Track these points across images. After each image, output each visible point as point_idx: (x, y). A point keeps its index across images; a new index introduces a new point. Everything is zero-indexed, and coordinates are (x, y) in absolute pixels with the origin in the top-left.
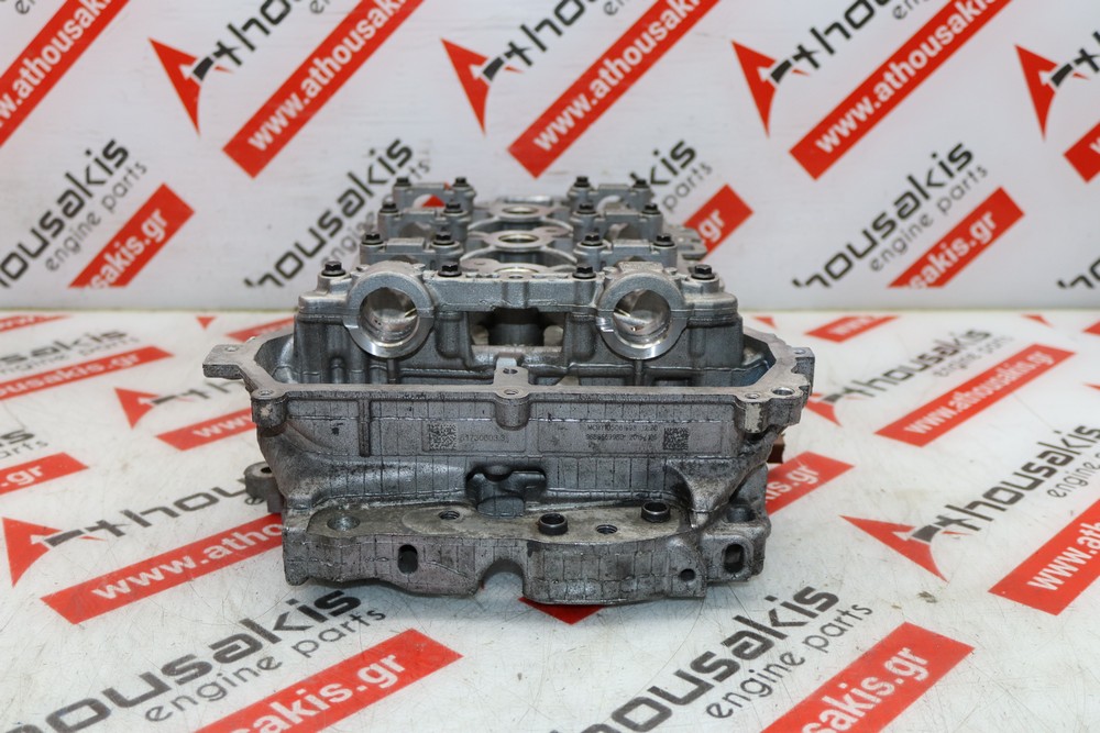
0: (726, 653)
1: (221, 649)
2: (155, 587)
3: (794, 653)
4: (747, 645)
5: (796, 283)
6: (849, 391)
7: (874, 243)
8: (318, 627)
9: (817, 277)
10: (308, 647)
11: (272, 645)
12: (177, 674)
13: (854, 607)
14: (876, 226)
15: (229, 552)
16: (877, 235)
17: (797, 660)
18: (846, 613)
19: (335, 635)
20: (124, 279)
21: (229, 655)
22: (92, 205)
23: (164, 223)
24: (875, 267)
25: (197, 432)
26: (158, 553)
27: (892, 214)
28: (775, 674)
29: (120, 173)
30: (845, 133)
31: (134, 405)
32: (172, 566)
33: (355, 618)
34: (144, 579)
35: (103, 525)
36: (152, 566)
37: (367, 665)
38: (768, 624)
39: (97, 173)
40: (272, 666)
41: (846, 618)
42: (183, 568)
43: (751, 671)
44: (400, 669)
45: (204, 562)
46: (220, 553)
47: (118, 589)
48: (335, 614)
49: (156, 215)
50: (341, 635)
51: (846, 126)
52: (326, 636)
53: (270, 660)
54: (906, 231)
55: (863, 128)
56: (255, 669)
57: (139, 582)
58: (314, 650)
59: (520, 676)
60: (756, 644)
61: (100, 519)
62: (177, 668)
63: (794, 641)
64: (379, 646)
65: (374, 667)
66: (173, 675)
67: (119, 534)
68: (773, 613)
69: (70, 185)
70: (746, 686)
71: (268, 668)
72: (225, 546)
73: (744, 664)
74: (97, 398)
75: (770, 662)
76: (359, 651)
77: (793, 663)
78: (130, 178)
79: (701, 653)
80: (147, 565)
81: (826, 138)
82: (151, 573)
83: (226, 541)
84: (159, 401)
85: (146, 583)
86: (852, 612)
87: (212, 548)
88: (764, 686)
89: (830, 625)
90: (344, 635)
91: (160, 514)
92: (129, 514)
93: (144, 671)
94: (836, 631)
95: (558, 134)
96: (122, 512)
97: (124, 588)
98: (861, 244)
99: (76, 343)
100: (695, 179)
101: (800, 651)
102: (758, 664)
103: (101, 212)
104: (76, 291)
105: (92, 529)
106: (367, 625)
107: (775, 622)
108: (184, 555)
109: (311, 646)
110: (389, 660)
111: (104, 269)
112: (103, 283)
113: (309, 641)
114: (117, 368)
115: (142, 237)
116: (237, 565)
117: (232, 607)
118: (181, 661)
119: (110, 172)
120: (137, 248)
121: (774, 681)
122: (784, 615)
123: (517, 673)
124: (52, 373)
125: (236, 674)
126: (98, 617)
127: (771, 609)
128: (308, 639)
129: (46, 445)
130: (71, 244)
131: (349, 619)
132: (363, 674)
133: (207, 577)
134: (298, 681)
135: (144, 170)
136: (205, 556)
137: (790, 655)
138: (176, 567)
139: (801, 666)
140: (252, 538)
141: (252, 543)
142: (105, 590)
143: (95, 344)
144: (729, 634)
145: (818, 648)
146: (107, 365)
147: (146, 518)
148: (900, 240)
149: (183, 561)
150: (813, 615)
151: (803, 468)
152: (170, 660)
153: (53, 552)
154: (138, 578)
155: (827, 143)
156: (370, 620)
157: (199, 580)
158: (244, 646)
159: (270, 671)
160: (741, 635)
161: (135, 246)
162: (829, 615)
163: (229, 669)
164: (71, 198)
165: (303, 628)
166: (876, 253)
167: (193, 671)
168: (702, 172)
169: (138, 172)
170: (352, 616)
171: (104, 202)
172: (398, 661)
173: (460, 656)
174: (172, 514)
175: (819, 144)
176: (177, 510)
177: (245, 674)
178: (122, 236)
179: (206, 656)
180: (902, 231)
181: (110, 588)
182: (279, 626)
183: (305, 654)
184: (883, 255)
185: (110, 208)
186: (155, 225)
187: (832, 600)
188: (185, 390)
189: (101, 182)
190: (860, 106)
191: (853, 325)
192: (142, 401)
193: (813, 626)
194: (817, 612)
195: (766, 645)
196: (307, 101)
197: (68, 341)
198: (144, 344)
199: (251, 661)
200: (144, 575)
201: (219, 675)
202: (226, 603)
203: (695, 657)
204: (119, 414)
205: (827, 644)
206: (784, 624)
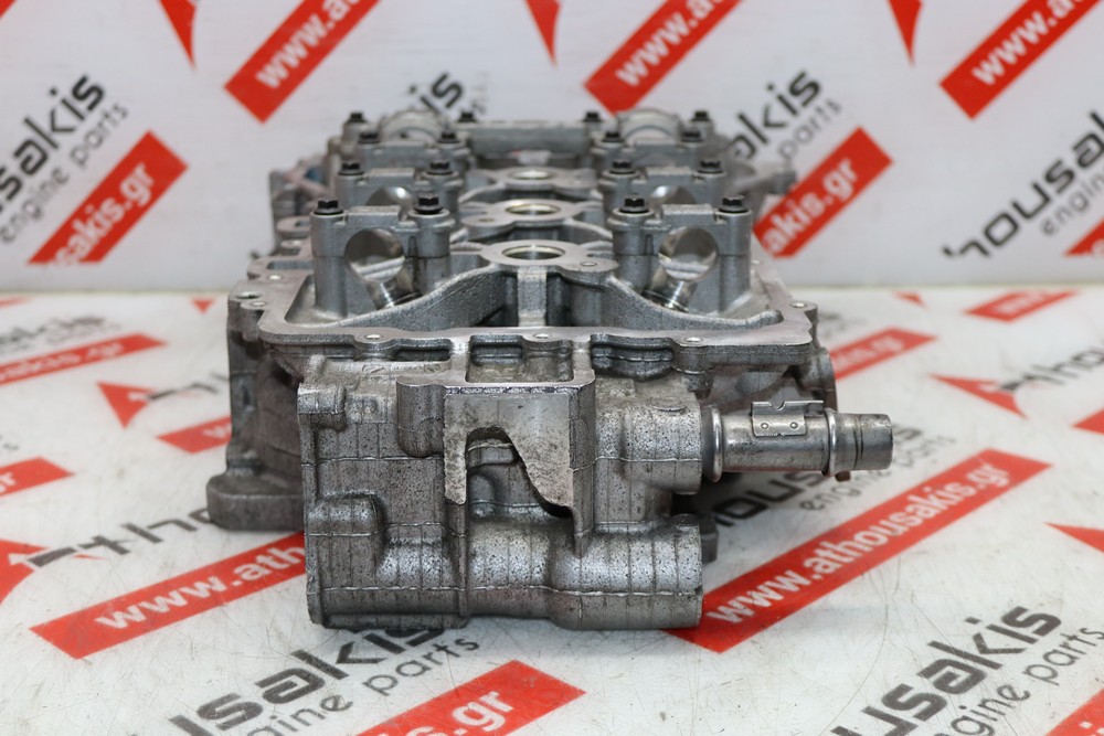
0: (926, 686)
1: (272, 686)
2: (176, 615)
3: (1014, 685)
4: (951, 677)
5: (947, 252)
6: (1030, 378)
7: (1046, 199)
8: (393, 661)
9: (975, 244)
10: (386, 683)
11: (338, 682)
12: (218, 718)
13: (1083, 631)
14: (1050, 178)
15: (267, 572)
16: (1050, 189)
17: (1020, 694)
18: (1074, 638)
19: (417, 669)
20: (98, 253)
21: (283, 694)
22: (57, 159)
23: (149, 181)
24: (1048, 229)
25: (208, 433)
26: (176, 574)
27: (1070, 161)
28: (994, 711)
29: (94, 118)
30: (1011, 59)
31: (124, 402)
32: (195, 589)
33: (440, 648)
34: (161, 605)
35: (100, 541)
36: (171, 589)
37: (464, 703)
38: (974, 651)
39: (65, 119)
40: (340, 706)
41: (1073, 644)
42: (211, 591)
43: (963, 708)
44: (507, 708)
45: (237, 583)
46: (255, 573)
47: (129, 617)
48: (414, 643)
49: (140, 171)
50: (425, 669)
51: (1012, 50)
52: (406, 669)
53: (336, 699)
54: (1088, 183)
55: (1034, 52)
56: (319, 710)
57: (155, 608)
58: (392, 686)
59: (663, 716)
60: (963, 675)
61: (96, 534)
62: (217, 710)
63: (1011, 670)
64: (476, 681)
65: (472, 706)
66: (213, 718)
67: (123, 551)
68: (978, 638)
69: (28, 134)
70: (959, 725)
71: (335, 709)
72: (262, 565)
73: (953, 700)
74: (78, 391)
75: (986, 697)
76: (451, 687)
77: (1015, 698)
78: (107, 124)
79: (894, 686)
80: (164, 588)
81: (986, 66)
82: (168, 597)
83: (261, 559)
84: (156, 397)
85: (165, 609)
86: (1081, 636)
87: (245, 567)
88: (983, 726)
89: (1055, 652)
90: (429, 669)
91: (173, 529)
92: (132, 528)
93: (175, 714)
94: (1065, 659)
95: (647, 65)
96: (123, 526)
97: (136, 614)
98: (1030, 201)
99: (42, 330)
100: (820, 120)
101: (1022, 684)
102: (971, 698)
103: (69, 168)
104: (38, 270)
105: (87, 546)
106: (457, 656)
107: (984, 649)
108: (210, 575)
109: (387, 683)
110: (492, 698)
111: (73, 241)
112: (74, 258)
113: (385, 677)
114: (97, 359)
115: (120, 199)
116: (280, 586)
117: (280, 635)
118: (222, 701)
119: (80, 117)
120: (114, 214)
121: (995, 720)
122: (993, 640)
123: (658, 711)
124: (15, 365)
125: (295, 717)
126: (108, 650)
127: (975, 632)
128: (383, 673)
129: (16, 448)
130: (31, 209)
131: (433, 650)
132: (459, 714)
133: (243, 602)
134: (377, 723)
135: (124, 114)
136: (237, 577)
137: (1010, 688)
138: (201, 590)
139: (1027, 701)
140: (295, 555)
141: (296, 561)
142: (112, 618)
143: (65, 332)
144: (926, 663)
145: (1045, 679)
146: (84, 356)
147: (156, 532)
148: (1080, 195)
149: (211, 584)
150: (1031, 641)
151: (988, 468)
152: (206, 700)
153: (39, 575)
154: (153, 603)
155: (987, 72)
156: (459, 650)
157: (233, 604)
158: (301, 683)
159: (340, 713)
160: (941, 664)
161: (111, 211)
162: (1053, 640)
163: (286, 710)
164: (31, 150)
165: (375, 661)
166: (1049, 212)
167: (239, 714)
168: (828, 111)
169: (116, 116)
170: (436, 645)
171: (73, 154)
172: (503, 698)
173: (582, 692)
174: (188, 528)
175: (978, 73)
176: (193, 523)
177: (305, 716)
178: (96, 199)
179: (254, 695)
180: (1084, 185)
181: (118, 615)
182: (343, 659)
183: (381, 691)
184: (1058, 215)
185: (82, 163)
186: (138, 185)
187: (1052, 623)
188: (188, 382)
189: (69, 130)
190: (1029, 24)
191: (1023, 303)
192: (134, 397)
193: (1034, 654)
194: (1036, 636)
195: (977, 677)
196: (331, 25)
197: (32, 327)
198: (129, 329)
199: (313, 700)
200: (159, 600)
201: (273, 717)
202: (272, 633)
203: (887, 691)
204: (106, 413)
205: (1055, 674)
206: (996, 651)
